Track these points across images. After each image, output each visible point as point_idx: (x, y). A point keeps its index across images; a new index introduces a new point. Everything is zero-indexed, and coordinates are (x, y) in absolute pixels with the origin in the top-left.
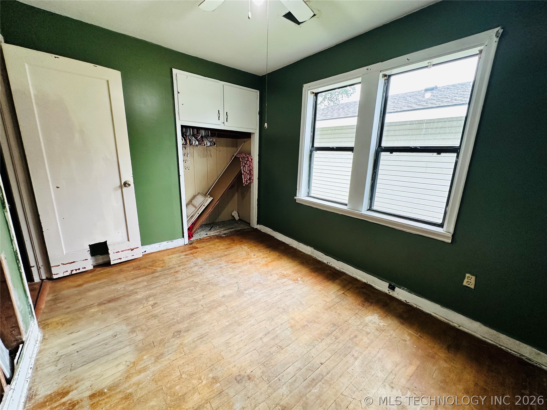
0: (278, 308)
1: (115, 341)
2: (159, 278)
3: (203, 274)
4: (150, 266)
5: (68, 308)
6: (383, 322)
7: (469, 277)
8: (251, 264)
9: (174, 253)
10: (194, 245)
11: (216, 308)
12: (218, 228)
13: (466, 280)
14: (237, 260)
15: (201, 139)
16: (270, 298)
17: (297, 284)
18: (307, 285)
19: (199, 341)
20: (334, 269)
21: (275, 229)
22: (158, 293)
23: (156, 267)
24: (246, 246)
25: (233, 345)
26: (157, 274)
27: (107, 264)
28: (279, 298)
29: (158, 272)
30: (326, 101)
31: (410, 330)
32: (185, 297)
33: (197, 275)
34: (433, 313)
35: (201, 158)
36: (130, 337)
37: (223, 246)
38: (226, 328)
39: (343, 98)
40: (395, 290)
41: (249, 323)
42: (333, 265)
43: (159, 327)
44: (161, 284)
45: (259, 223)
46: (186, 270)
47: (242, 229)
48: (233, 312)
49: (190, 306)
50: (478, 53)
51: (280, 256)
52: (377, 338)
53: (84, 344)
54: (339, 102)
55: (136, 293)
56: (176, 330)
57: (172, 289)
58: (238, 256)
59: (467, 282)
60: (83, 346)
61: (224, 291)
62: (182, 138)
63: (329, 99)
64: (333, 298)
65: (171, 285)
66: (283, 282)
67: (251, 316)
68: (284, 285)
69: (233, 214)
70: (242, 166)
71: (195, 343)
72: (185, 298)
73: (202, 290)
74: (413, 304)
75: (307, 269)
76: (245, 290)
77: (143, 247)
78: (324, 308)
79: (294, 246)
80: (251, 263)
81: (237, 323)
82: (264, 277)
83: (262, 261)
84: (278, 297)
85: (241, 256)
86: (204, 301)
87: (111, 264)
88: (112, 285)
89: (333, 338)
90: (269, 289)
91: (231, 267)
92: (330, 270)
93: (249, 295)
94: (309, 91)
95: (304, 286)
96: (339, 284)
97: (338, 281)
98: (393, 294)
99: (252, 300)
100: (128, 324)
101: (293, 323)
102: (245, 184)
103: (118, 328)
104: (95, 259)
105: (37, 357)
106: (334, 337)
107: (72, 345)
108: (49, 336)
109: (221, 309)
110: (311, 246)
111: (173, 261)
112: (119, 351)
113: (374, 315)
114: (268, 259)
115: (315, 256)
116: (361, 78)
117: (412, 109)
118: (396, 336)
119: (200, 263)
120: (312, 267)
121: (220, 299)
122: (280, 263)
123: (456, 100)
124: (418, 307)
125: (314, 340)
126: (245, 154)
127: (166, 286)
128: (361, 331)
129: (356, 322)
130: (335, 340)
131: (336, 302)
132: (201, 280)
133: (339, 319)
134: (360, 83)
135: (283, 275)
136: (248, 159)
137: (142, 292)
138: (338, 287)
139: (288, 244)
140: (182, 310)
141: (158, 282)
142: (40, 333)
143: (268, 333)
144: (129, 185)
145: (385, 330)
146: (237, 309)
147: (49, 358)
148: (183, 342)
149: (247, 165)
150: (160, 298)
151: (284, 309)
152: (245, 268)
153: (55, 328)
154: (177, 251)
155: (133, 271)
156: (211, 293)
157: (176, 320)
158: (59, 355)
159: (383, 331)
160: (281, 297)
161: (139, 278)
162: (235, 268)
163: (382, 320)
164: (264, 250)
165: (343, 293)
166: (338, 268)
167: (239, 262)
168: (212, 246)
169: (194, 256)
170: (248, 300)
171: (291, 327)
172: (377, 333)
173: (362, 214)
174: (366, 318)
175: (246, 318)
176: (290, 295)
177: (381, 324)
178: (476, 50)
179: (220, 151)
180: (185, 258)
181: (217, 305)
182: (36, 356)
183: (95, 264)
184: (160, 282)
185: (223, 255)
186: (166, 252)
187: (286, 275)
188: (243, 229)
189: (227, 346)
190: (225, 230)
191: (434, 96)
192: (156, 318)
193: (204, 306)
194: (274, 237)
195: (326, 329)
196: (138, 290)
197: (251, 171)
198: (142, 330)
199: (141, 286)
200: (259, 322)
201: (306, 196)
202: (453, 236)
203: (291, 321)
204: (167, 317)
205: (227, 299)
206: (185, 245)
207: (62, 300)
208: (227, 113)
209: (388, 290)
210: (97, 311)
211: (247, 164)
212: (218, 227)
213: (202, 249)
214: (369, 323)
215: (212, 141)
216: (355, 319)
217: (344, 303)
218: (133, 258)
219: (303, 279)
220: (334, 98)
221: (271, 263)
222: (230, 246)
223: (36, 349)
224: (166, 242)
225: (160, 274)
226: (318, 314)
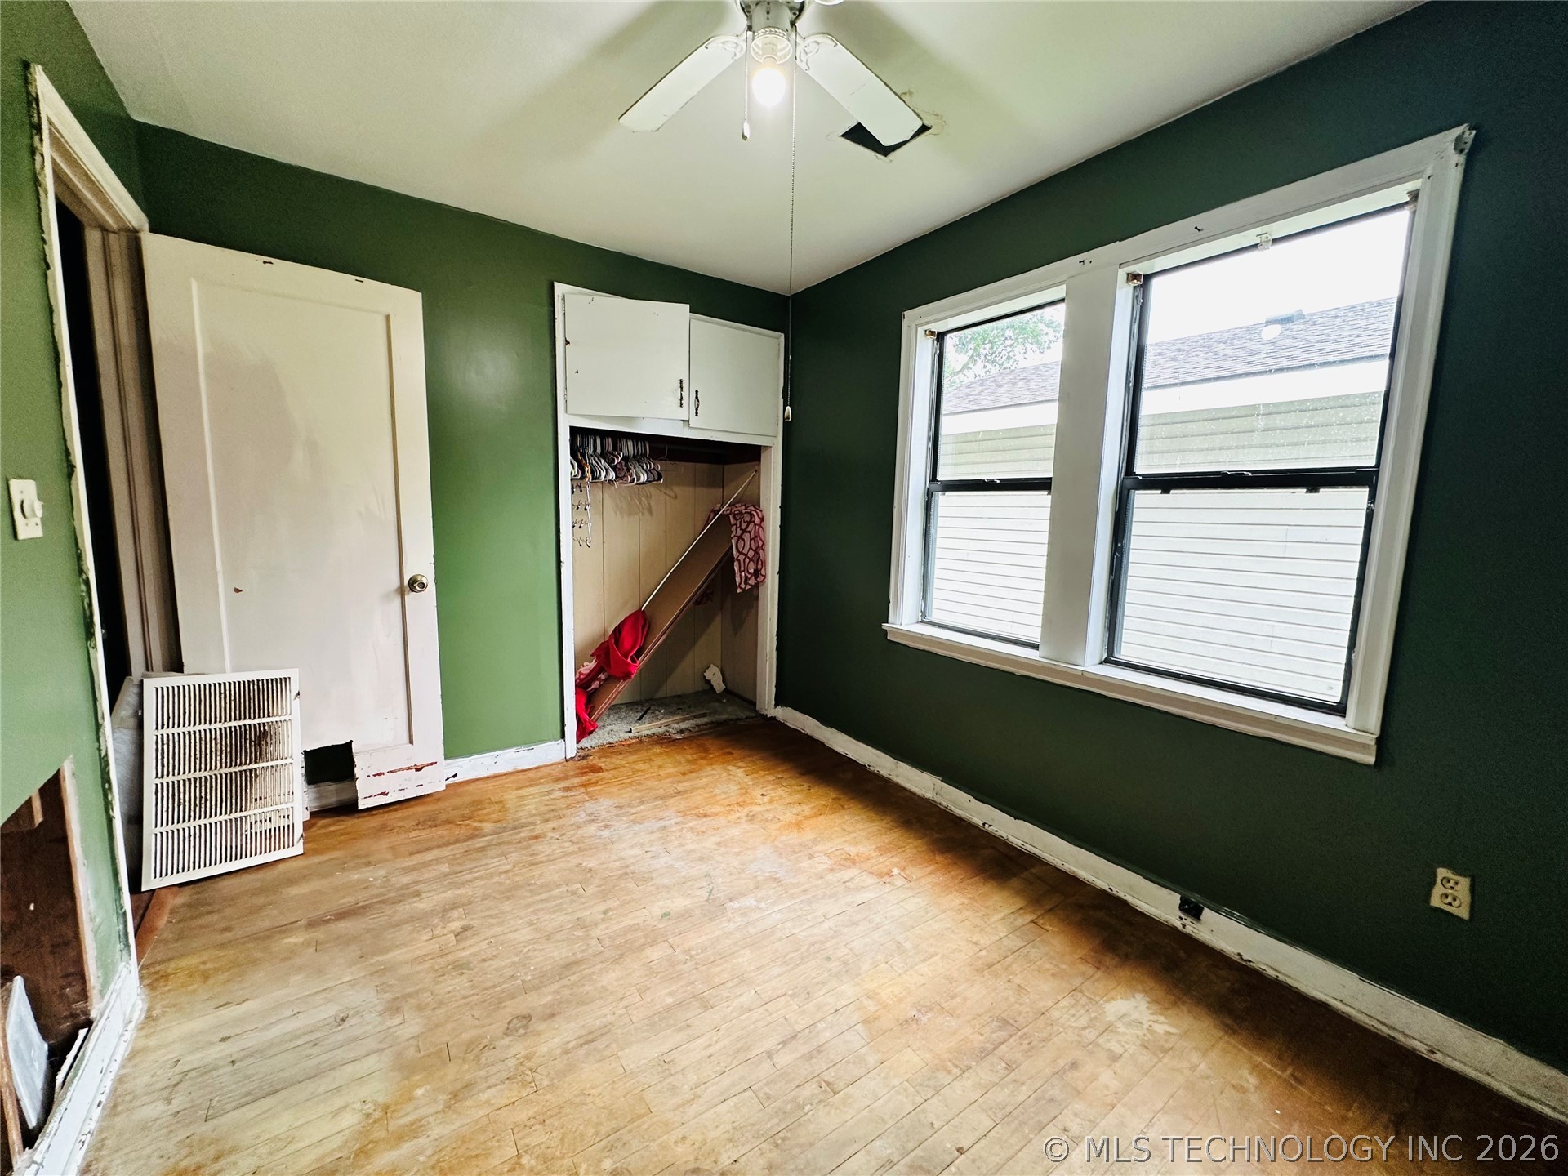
0: (828, 959)
1: (340, 1037)
2: (484, 853)
3: (608, 847)
4: (464, 818)
5: (227, 929)
6: (1166, 1023)
7: (1449, 881)
8: (750, 820)
9: (532, 783)
10: (592, 761)
11: (641, 949)
12: (664, 714)
13: (1438, 890)
14: (710, 809)
15: (624, 464)
16: (805, 927)
17: (888, 888)
18: (919, 890)
19: (582, 1052)
20: (1005, 843)
21: (827, 721)
22: (476, 898)
23: (480, 821)
24: (740, 767)
25: (683, 1070)
26: (480, 842)
27: (349, 808)
28: (831, 929)
29: (485, 836)
30: (980, 364)
31: (1258, 1055)
32: (554, 912)
33: (591, 849)
34: (1334, 1001)
35: (623, 517)
36: (383, 1027)
37: (675, 767)
38: (665, 1015)
39: (1026, 356)
40: (1201, 918)
41: (736, 1003)
42: (1002, 833)
43: (470, 999)
44: (488, 871)
45: (780, 701)
46: (564, 834)
47: (731, 720)
48: (689, 964)
49: (564, 941)
50: (1408, 199)
51: (840, 799)
52: (1146, 1074)
53: (252, 1041)
54: (1015, 365)
55: (417, 894)
56: (518, 1012)
57: (517, 887)
58: (716, 795)
59: (1441, 896)
60: (250, 1045)
61: (668, 899)
62: (573, 462)
63: (986, 358)
64: (1002, 935)
65: (516, 875)
66: (846, 878)
67: (743, 980)
68: (848, 888)
69: (708, 675)
70: (735, 536)
71: (569, 1055)
72: (553, 916)
73: (604, 895)
74: (1263, 967)
75: (920, 841)
76: (731, 900)
77: (448, 761)
78: (971, 965)
79: (884, 773)
80: (752, 818)
81: (701, 999)
82: (789, 860)
83: (785, 814)
84: (827, 925)
85: (724, 796)
86: (607, 928)
87: (359, 808)
88: (355, 868)
89: (1000, 1067)
90: (804, 897)
91: (692, 828)
92: (993, 848)
93: (741, 914)
94: (919, 329)
95: (911, 894)
96: (1019, 893)
97: (1015, 882)
98: (1195, 931)
99: (748, 932)
100: (382, 988)
101: (873, 1009)
102: (741, 588)
103: (353, 998)
104: (318, 792)
105: (123, 1071)
106: (1004, 1065)
107: (220, 1041)
108: (164, 1010)
109: (655, 954)
110: (934, 771)
111: (529, 805)
112: (349, 1069)
113: (1134, 997)
114: (804, 807)
115: (945, 803)
116: (1064, 287)
117: (1228, 374)
118: (1209, 1072)
119: (604, 814)
120: (936, 836)
121: (655, 923)
122: (838, 821)
123: (1360, 345)
124: (1281, 977)
125: (938, 1070)
126: (745, 505)
127: (503, 877)
128: (1090, 1046)
129: (1073, 1016)
130: (1007, 1073)
131: (1009, 950)
132: (603, 864)
133: (1021, 1004)
134: (1063, 300)
135: (846, 859)
136: (751, 519)
137: (433, 893)
138: (1019, 903)
139: (865, 766)
140: (541, 950)
141: (481, 866)
142: (143, 1000)
143: (794, 1037)
144: (423, 586)
145: (1171, 1049)
146: (702, 955)
147: (153, 1076)
148: (534, 1049)
149: (748, 534)
150: (482, 911)
151: (845, 963)
152: (734, 832)
153: (183, 985)
154: (541, 778)
155: (414, 830)
156: (628, 903)
157: (519, 981)
158: (180, 1068)
159: (1166, 1051)
160: (836, 926)
161: (429, 852)
162: (703, 832)
163: (1161, 1014)
164: (793, 782)
165: (1033, 922)
166: (1016, 842)
167: (716, 814)
168: (643, 766)
169: (587, 793)
170: (738, 929)
171: (866, 1022)
172: (1145, 1058)
173: (1085, 674)
174: (1107, 1004)
175: (727, 985)
176: (865, 919)
177: (1160, 1029)
178: (1400, 193)
179: (676, 497)
180: (563, 797)
181: (643, 940)
182: (119, 1070)
183: (315, 806)
184: (487, 864)
185: (671, 790)
186: (513, 778)
187: (856, 858)
188: (734, 717)
189: (664, 1071)
190: (683, 720)
191: (1294, 338)
192: (465, 971)
193: (607, 943)
194: (822, 744)
195: (977, 1035)
196: (421, 887)
197: (761, 552)
198: (420, 1008)
199: (434, 874)
200: (766, 1000)
201: (918, 622)
202: (1380, 741)
203: (866, 1002)
204: (496, 970)
205: (674, 924)
206: (567, 761)
207: (216, 907)
208: (697, 392)
209: (1181, 918)
210: (303, 944)
211: (750, 532)
212: (662, 711)
213: (613, 772)
214: (1119, 1024)
215: (654, 469)
216: (1073, 1006)
217: (1034, 953)
218: (420, 792)
219: (907, 872)
220: (1001, 355)
221: (812, 821)
222: (693, 767)
223: (123, 1046)
224: (514, 749)
225: (492, 840)
226: (951, 983)
